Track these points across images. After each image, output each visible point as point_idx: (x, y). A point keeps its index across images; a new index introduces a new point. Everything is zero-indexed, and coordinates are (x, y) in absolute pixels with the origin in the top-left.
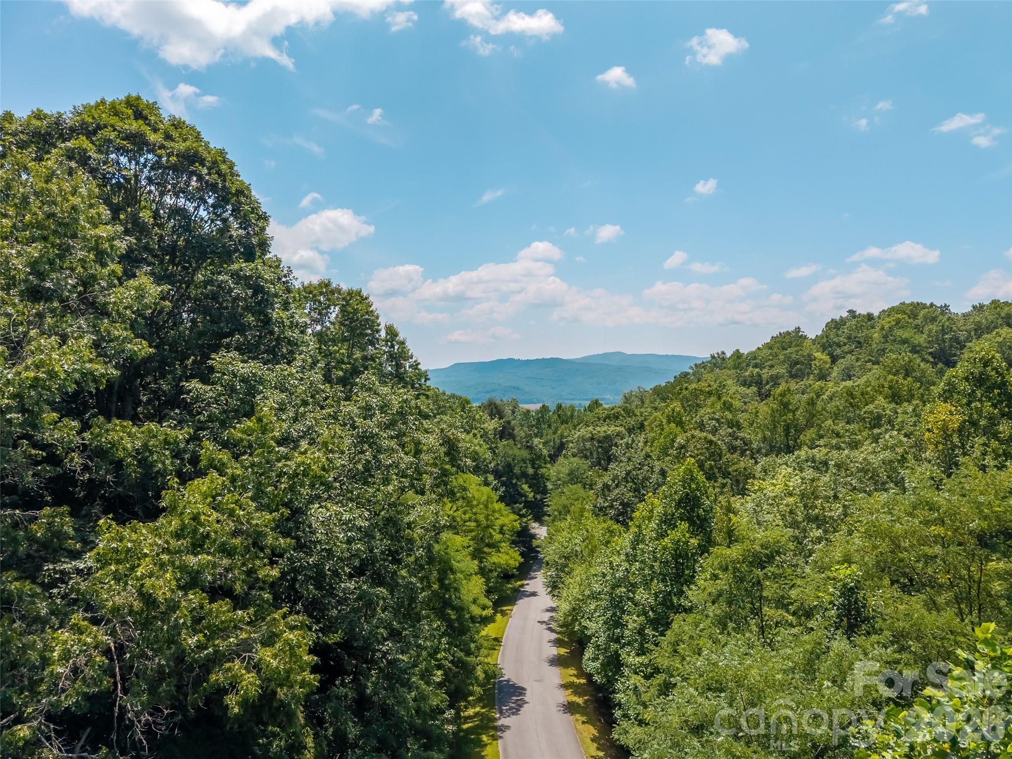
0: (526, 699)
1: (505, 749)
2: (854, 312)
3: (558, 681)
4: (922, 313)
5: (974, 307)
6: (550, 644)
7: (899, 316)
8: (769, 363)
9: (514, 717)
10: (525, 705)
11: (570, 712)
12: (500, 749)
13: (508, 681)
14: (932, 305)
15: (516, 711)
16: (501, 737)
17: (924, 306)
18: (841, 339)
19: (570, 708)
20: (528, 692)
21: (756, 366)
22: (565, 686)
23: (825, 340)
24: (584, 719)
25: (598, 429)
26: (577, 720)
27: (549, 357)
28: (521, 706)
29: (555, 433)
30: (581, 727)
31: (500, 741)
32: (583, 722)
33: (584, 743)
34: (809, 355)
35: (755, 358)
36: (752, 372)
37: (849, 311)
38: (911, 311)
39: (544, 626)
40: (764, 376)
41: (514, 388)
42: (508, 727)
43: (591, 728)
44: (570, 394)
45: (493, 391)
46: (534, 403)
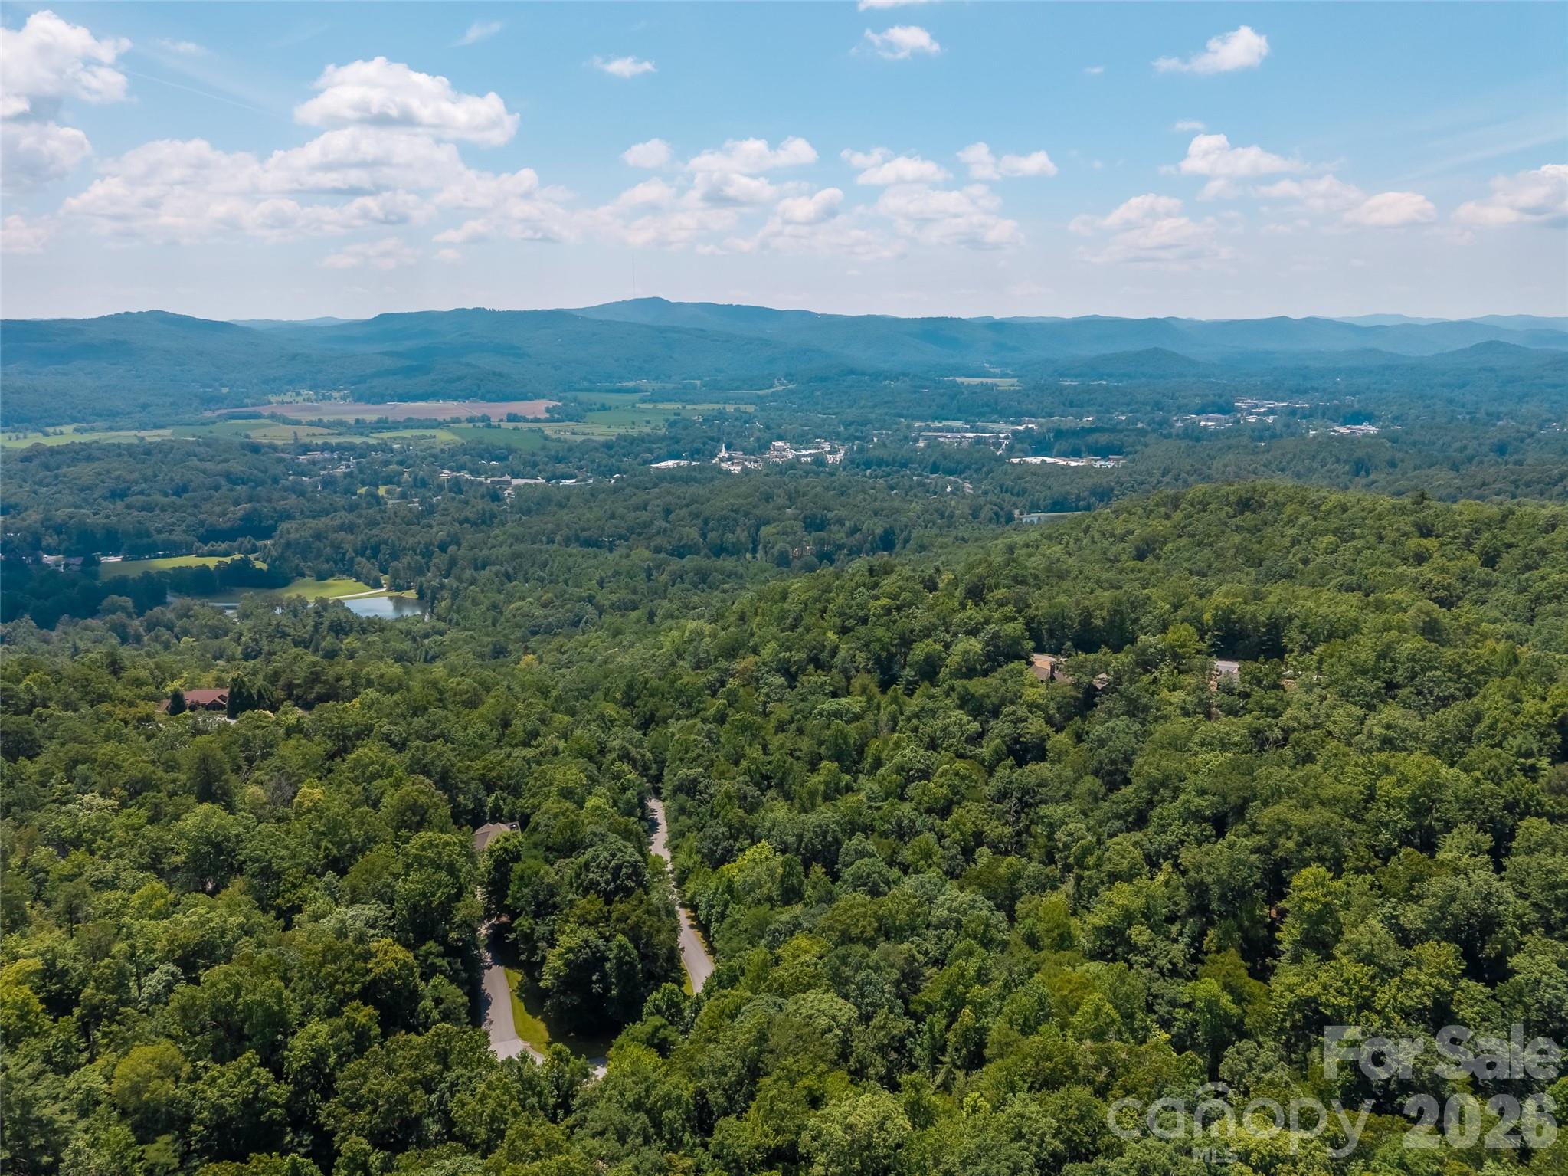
41: (494, 374)
44: (585, 379)
45: (459, 379)
46: (530, 399)
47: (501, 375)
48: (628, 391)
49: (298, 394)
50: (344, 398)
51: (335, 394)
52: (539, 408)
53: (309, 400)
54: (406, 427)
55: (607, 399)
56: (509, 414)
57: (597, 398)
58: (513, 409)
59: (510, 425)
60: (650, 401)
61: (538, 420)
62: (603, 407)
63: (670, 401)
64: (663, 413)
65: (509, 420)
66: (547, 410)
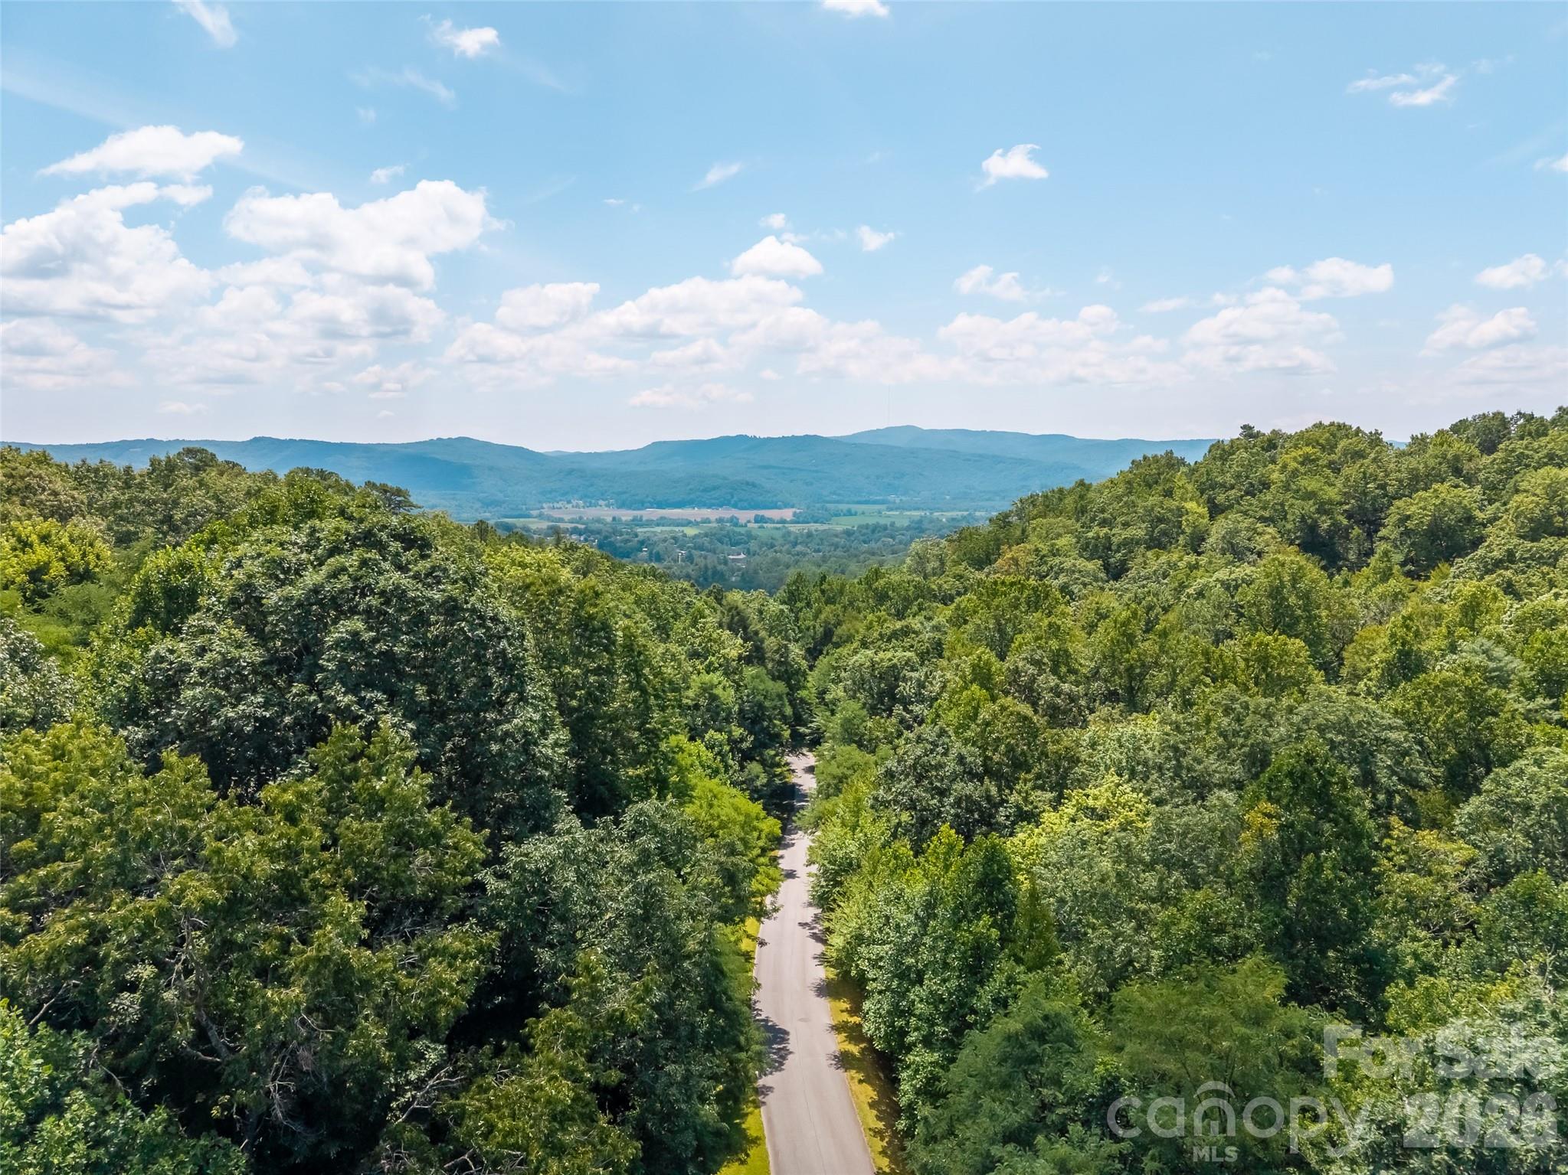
0: (790, 1047)
1: (770, 1120)
2: (1251, 428)
3: (828, 1020)
4: (1343, 444)
5: (1413, 439)
6: (816, 962)
7: (1310, 448)
8: (1123, 519)
9: (777, 1074)
10: (790, 1057)
11: (843, 1066)
12: (764, 1119)
13: (766, 1020)
14: (1358, 430)
15: (778, 1065)
16: (764, 1103)
17: (1347, 432)
18: (1227, 477)
19: (844, 1061)
20: (792, 1037)
21: (1104, 523)
22: (837, 1028)
24: (861, 1076)
25: (882, 654)
26: (852, 1078)
27: (801, 433)
28: (784, 1058)
29: (816, 617)
30: (856, 1087)
31: (762, 1109)
32: (860, 1081)
33: (861, 1110)
34: (1179, 509)
35: (1104, 511)
36: (1097, 533)
37: (1244, 427)
38: (1327, 440)
39: (807, 932)
40: (1114, 539)
41: (747, 484)
42: (770, 1089)
43: (869, 1088)
44: (834, 493)
45: (715, 488)
46: (779, 508)
47: (754, 485)
48: (875, 502)
49: (569, 502)
50: (608, 506)
51: (601, 502)
52: (788, 514)
53: (577, 506)
54: (658, 525)
55: (854, 507)
56: (757, 516)
57: (844, 507)
58: (761, 512)
59: (756, 525)
60: (897, 509)
61: (783, 521)
62: (849, 513)
63: (918, 509)
64: (910, 517)
65: (756, 521)
66: (795, 514)
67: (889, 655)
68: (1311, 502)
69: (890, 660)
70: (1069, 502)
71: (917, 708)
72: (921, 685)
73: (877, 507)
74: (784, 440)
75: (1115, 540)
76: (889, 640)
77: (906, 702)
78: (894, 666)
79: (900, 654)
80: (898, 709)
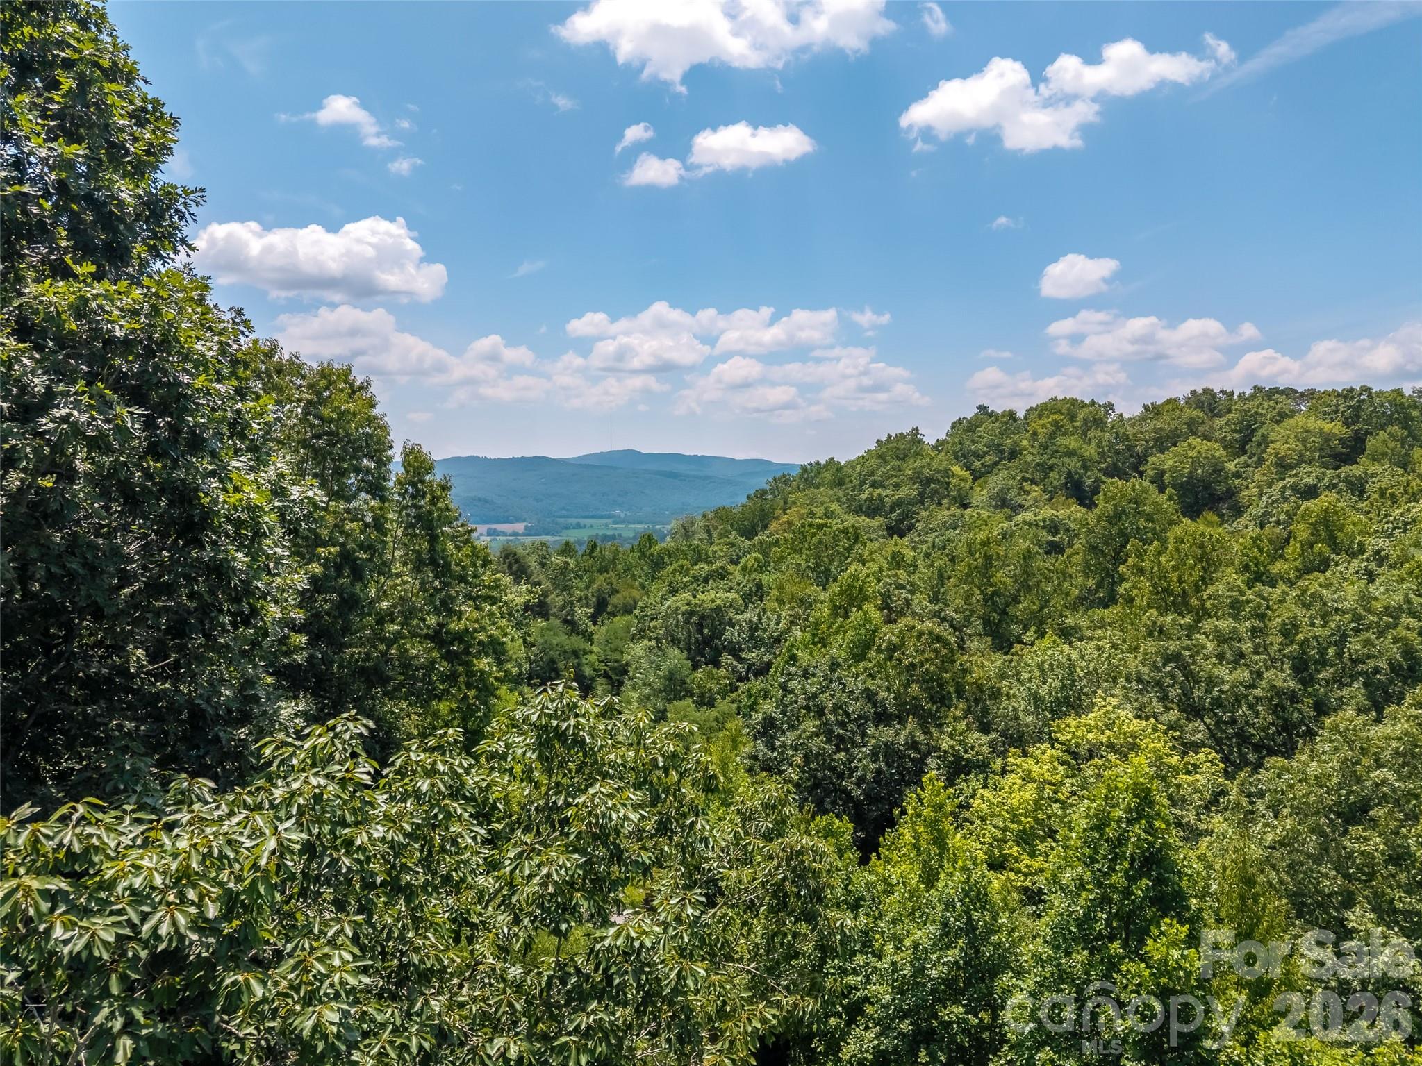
2: (986, 408)
4: (1081, 415)
5: (1146, 408)
7: (1055, 416)
8: (894, 480)
14: (1093, 403)
17: (1083, 405)
18: (981, 447)
21: (873, 485)
23: (957, 448)
25: (700, 596)
27: (530, 455)
29: (588, 587)
34: (946, 470)
35: (872, 474)
36: (870, 493)
37: (979, 407)
38: (1067, 410)
41: (480, 500)
44: (564, 509)
46: (511, 522)
47: (487, 501)
48: (601, 517)
52: (520, 527)
55: (583, 522)
56: (489, 530)
57: (574, 521)
58: (493, 526)
59: (489, 538)
60: (622, 522)
61: (515, 534)
62: (578, 526)
63: (639, 523)
64: (634, 529)
65: (489, 534)
66: (526, 527)
67: (712, 595)
68: (1075, 459)
69: (713, 601)
70: (827, 476)
71: (752, 656)
72: (753, 628)
73: (604, 521)
74: (514, 460)
75: (888, 501)
76: (706, 581)
77: (735, 651)
78: (718, 608)
79: (722, 595)
80: (726, 658)
